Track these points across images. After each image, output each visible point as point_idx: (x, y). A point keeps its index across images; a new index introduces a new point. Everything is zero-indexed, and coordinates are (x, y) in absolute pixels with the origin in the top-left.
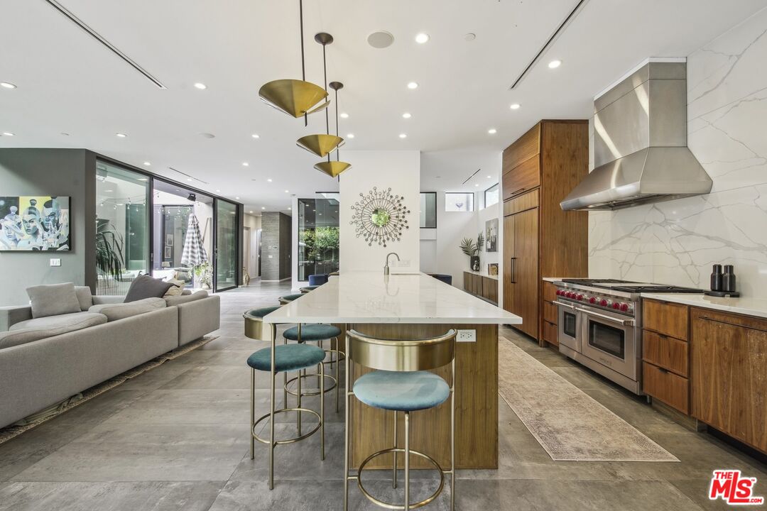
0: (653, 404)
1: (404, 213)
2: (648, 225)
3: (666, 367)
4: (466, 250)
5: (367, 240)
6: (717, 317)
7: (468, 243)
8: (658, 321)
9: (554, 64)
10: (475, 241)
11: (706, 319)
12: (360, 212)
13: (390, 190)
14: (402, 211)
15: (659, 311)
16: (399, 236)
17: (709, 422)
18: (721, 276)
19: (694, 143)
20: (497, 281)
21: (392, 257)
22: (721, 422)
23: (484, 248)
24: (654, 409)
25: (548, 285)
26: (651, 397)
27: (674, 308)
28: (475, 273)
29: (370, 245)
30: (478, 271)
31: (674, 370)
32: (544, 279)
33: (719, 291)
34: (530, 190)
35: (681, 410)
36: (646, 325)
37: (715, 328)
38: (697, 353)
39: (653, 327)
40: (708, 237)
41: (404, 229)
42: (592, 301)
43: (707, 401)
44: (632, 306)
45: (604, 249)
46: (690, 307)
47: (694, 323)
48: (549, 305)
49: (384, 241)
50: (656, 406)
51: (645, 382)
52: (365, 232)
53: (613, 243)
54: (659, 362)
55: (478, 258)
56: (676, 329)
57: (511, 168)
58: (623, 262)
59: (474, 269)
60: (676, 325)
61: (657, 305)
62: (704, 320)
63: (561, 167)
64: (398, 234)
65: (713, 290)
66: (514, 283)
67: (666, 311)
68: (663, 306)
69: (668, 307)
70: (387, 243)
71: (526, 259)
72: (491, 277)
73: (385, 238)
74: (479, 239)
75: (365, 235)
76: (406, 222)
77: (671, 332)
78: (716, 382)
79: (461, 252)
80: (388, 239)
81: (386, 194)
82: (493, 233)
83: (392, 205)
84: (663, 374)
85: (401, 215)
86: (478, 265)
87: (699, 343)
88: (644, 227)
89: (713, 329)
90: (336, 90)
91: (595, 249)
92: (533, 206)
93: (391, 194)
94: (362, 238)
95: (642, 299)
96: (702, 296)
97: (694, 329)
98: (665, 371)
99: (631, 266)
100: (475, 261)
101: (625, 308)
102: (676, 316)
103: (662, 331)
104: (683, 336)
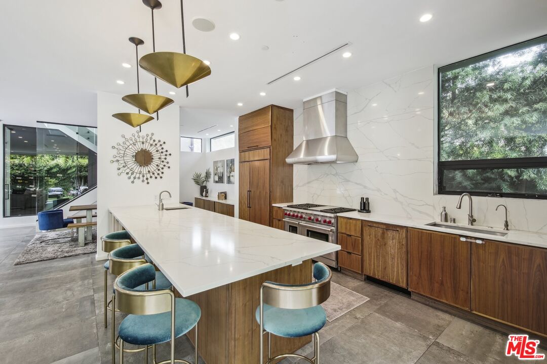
0: (342, 271)
1: (166, 155)
2: (328, 175)
3: (351, 251)
4: (197, 180)
5: (129, 178)
6: (375, 225)
7: (198, 176)
8: (346, 228)
9: (297, 79)
10: (203, 175)
11: (370, 226)
12: (123, 152)
13: (153, 134)
14: (164, 153)
15: (346, 223)
16: (161, 175)
17: (371, 275)
18: (364, 203)
19: (350, 135)
20: (233, 206)
21: (165, 195)
22: (376, 275)
23: (211, 180)
24: (343, 273)
25: (275, 209)
26: (340, 267)
27: (354, 221)
28: (204, 198)
29: (133, 182)
30: (207, 196)
31: (355, 252)
32: (273, 205)
33: (363, 210)
34: (263, 148)
35: (358, 272)
36: (339, 231)
37: (374, 230)
38: (366, 242)
39: (344, 231)
40: (356, 183)
41: (166, 169)
42: (310, 219)
43: (370, 265)
44: (333, 221)
45: (303, 185)
46: (362, 220)
47: (364, 228)
48: (277, 221)
49: (147, 179)
50: (344, 272)
51: (339, 260)
52: (128, 171)
53: (309, 183)
54: (347, 249)
55: (205, 187)
56: (355, 232)
57: (247, 130)
58: (314, 194)
59: (204, 195)
60: (355, 230)
61: (345, 220)
62: (369, 227)
63: (281, 135)
64: (160, 173)
65: (361, 209)
66: (250, 207)
67: (350, 223)
68: (349, 221)
69: (351, 221)
70: (150, 180)
71: (260, 192)
72: (221, 201)
73: (148, 176)
74: (206, 173)
75: (127, 173)
76: (168, 163)
77: (353, 233)
78: (374, 256)
79: (193, 182)
80: (151, 177)
81: (149, 138)
82: (220, 170)
83: (155, 148)
84: (349, 255)
85: (163, 157)
86: (207, 192)
87: (367, 238)
88: (326, 175)
89: (373, 231)
90: (137, 45)
91: (297, 186)
92: (266, 158)
93: (154, 138)
94: (124, 176)
95: (337, 216)
96: (356, 213)
97: (364, 231)
98: (349, 253)
99: (318, 196)
100: (204, 189)
101: (330, 222)
102: (355, 225)
103: (348, 233)
104: (359, 234)
